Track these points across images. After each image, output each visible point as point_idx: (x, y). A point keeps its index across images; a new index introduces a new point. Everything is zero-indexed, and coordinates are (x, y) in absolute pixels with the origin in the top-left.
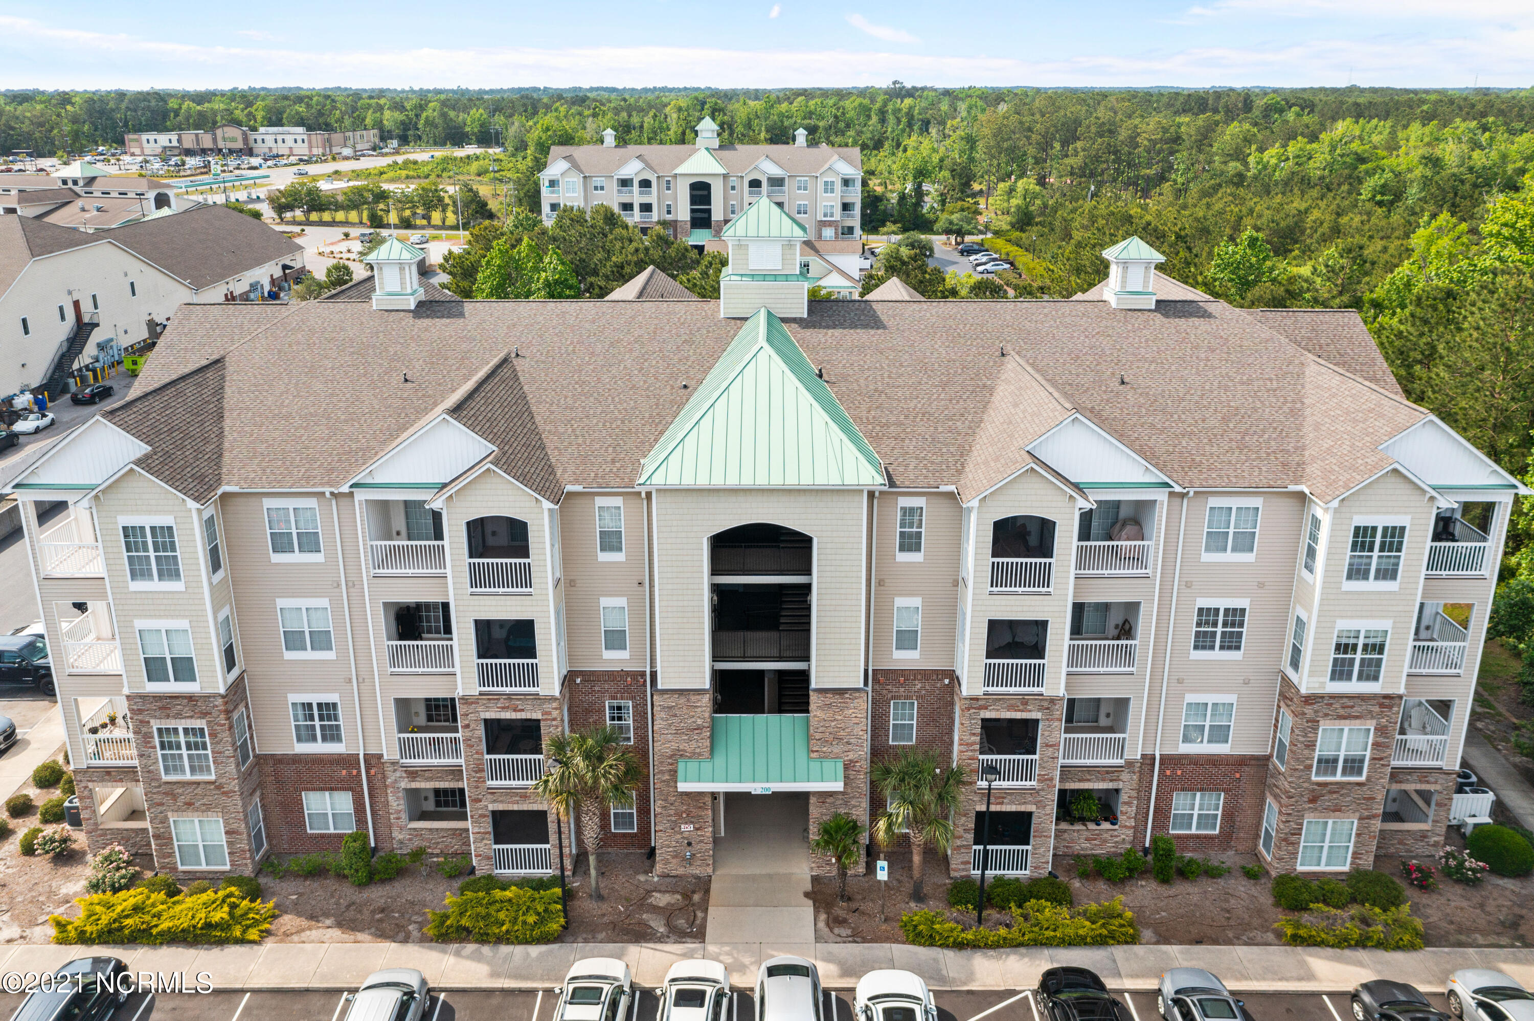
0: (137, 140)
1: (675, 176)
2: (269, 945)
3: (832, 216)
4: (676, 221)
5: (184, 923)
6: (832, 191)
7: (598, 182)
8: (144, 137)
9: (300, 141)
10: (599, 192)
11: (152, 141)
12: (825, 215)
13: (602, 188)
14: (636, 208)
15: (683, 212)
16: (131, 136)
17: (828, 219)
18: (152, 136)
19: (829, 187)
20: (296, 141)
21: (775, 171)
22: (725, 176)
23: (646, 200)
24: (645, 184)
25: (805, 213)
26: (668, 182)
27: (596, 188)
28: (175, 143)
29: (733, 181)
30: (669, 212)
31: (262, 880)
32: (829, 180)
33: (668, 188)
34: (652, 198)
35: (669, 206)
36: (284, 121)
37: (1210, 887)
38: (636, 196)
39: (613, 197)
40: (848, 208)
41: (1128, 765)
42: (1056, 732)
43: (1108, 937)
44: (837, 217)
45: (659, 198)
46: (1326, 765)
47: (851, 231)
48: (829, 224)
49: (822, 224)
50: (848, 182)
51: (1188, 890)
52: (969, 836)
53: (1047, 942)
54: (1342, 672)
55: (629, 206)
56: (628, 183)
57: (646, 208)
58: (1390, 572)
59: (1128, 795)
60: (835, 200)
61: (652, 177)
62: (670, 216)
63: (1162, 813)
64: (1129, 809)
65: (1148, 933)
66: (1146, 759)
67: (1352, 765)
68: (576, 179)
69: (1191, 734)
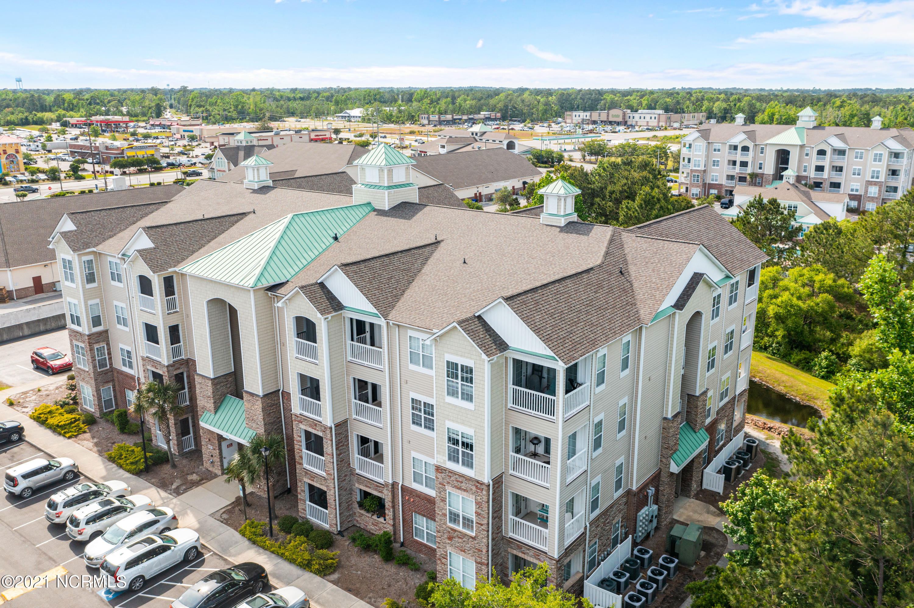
0: (570, 115)
1: (766, 145)
2: (71, 440)
3: (878, 177)
4: (763, 174)
6: (880, 160)
7: (717, 146)
8: (574, 113)
9: (653, 118)
10: (717, 152)
11: (577, 116)
12: (873, 177)
13: (719, 150)
14: (738, 164)
15: (770, 169)
16: (568, 113)
17: (875, 180)
18: (577, 113)
19: (878, 158)
20: (651, 118)
21: (839, 144)
22: (802, 146)
23: (744, 159)
24: (745, 149)
25: (859, 174)
26: (762, 149)
27: (715, 150)
28: (588, 118)
29: (807, 150)
30: (760, 168)
31: (101, 420)
32: (879, 152)
33: (762, 153)
34: (749, 158)
35: (761, 164)
36: (657, 107)
37: (403, 572)
38: (739, 157)
39: (725, 155)
40: (894, 173)
41: (386, 485)
42: (329, 447)
43: (306, 566)
44: (882, 178)
45: (754, 158)
46: (454, 517)
47: (895, 189)
48: (875, 184)
49: (869, 183)
50: (897, 155)
51: (391, 569)
52: (304, 494)
53: (282, 556)
54: (454, 457)
55: (734, 163)
56: (735, 148)
57: (744, 164)
58: (468, 397)
59: (388, 504)
60: (882, 168)
61: (751, 145)
62: (760, 171)
63: (408, 523)
64: (389, 513)
65: (335, 576)
66: (394, 485)
67: (468, 522)
68: (702, 144)
69: (417, 478)
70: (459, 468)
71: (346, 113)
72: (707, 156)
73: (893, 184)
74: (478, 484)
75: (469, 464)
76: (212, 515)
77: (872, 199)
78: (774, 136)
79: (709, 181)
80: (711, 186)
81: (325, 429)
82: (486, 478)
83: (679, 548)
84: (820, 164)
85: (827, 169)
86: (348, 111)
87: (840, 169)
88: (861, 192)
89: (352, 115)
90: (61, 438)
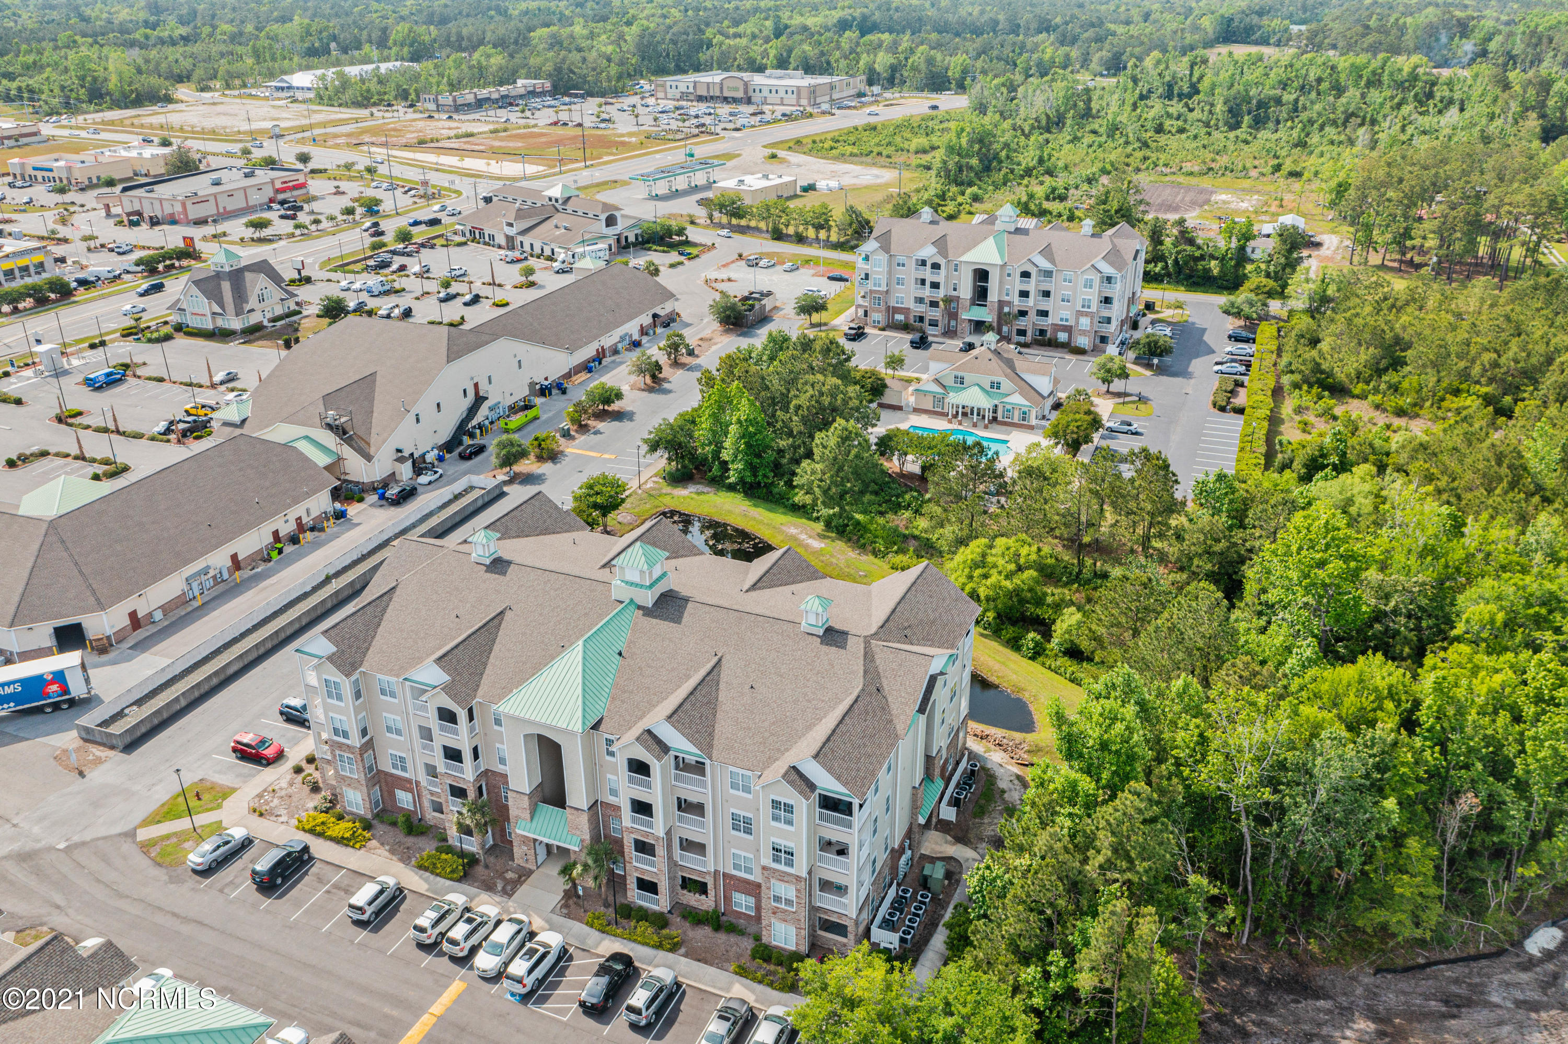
0: (663, 86)
1: (962, 262)
2: (363, 851)
3: (1089, 307)
4: (959, 298)
5: (334, 834)
6: (1091, 287)
7: (901, 259)
8: (668, 83)
9: (790, 92)
10: (901, 268)
12: (1083, 306)
13: (904, 265)
14: (928, 284)
15: (966, 292)
17: (1086, 309)
19: (1089, 284)
20: (787, 92)
21: (1044, 264)
22: (1002, 266)
23: (936, 279)
24: (936, 266)
25: (1068, 302)
26: (956, 266)
27: (899, 265)
29: (1008, 269)
30: (954, 291)
31: (375, 822)
32: (1089, 277)
33: (956, 271)
34: (940, 277)
35: (955, 285)
37: (733, 939)
38: (928, 274)
39: (911, 273)
40: (1107, 300)
41: (709, 873)
42: (660, 851)
43: (659, 946)
44: (1094, 309)
45: (947, 277)
46: (777, 899)
47: (1109, 320)
48: (1086, 314)
49: (1080, 314)
50: (1109, 279)
51: (722, 937)
52: (632, 884)
53: (635, 941)
54: (776, 860)
55: (923, 282)
56: (924, 263)
57: (935, 286)
58: (790, 822)
59: (710, 886)
60: (1093, 295)
61: (942, 262)
62: (955, 293)
63: (728, 899)
64: (711, 893)
65: (683, 950)
66: (716, 872)
67: (789, 902)
68: (882, 257)
69: (736, 867)
70: (782, 867)
71: (283, 81)
72: (890, 273)
73: (1106, 313)
74: (798, 878)
75: (790, 863)
76: (553, 911)
77: (1084, 333)
78: (969, 249)
79: (893, 303)
80: (896, 310)
81: (658, 838)
82: (804, 874)
83: (931, 883)
84: (1024, 288)
85: (1032, 295)
86: (285, 77)
87: (1047, 294)
88: (1071, 323)
89: (295, 84)
90: (350, 850)
